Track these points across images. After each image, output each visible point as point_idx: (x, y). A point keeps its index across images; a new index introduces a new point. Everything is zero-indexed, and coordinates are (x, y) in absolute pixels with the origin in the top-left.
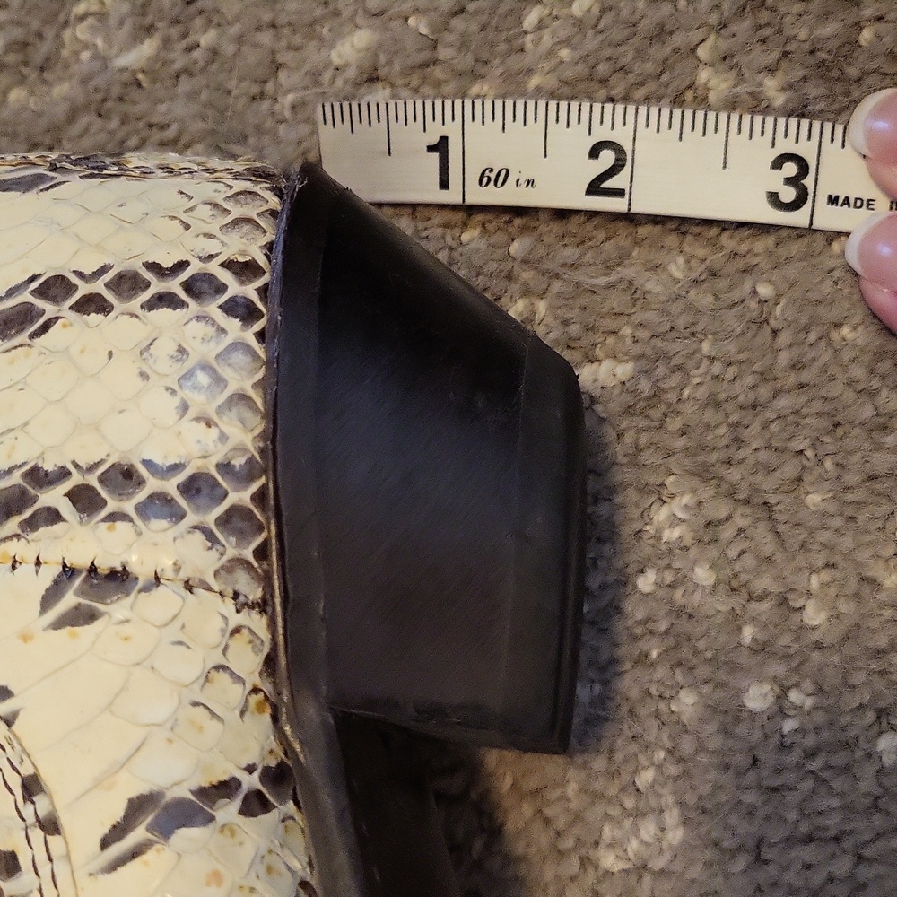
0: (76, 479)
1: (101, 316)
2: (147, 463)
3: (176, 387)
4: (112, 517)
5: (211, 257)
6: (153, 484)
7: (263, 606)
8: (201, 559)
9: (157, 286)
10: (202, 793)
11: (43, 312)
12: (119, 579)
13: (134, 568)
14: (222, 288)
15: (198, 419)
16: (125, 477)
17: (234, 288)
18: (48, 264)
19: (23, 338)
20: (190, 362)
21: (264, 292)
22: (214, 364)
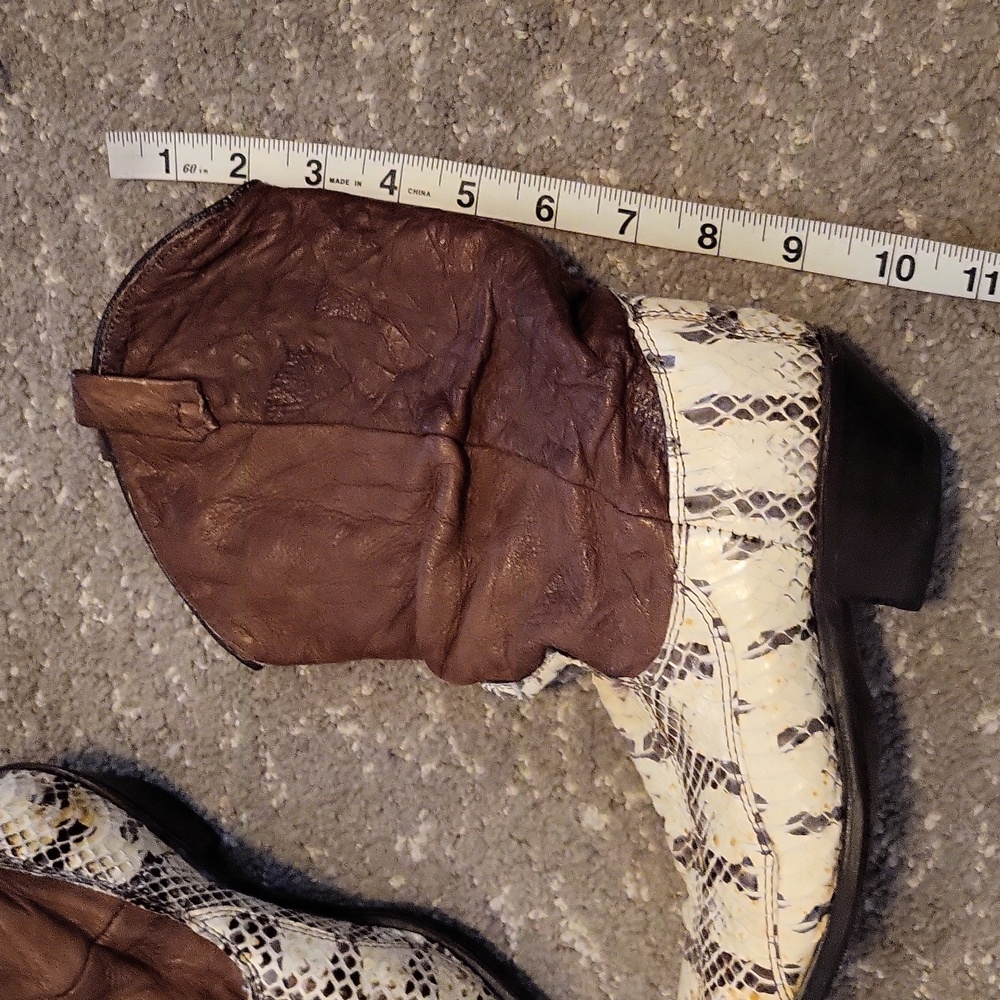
0: (739, 497)
1: (748, 421)
2: (771, 493)
3: (782, 459)
4: (755, 516)
5: (796, 395)
6: (772, 502)
7: (810, 554)
8: (791, 536)
9: (773, 409)
10: (788, 631)
11: (719, 414)
12: (756, 542)
13: (763, 539)
14: (801, 412)
15: (791, 474)
16: (760, 498)
17: (807, 411)
18: (722, 391)
19: (709, 425)
20: (789, 448)
21: (819, 413)
22: (798, 449)
